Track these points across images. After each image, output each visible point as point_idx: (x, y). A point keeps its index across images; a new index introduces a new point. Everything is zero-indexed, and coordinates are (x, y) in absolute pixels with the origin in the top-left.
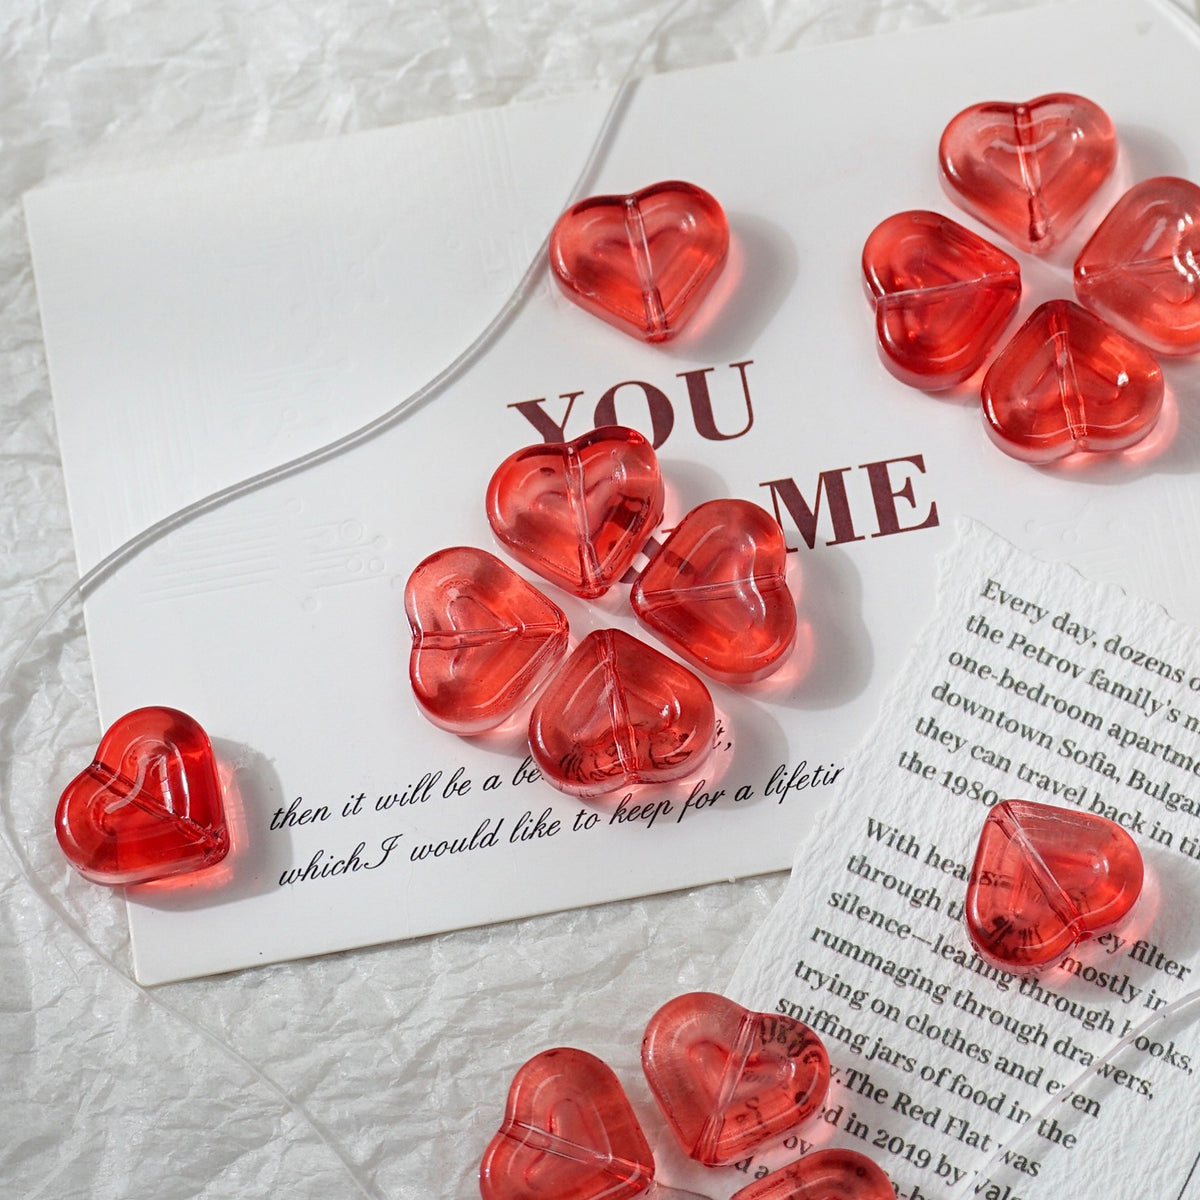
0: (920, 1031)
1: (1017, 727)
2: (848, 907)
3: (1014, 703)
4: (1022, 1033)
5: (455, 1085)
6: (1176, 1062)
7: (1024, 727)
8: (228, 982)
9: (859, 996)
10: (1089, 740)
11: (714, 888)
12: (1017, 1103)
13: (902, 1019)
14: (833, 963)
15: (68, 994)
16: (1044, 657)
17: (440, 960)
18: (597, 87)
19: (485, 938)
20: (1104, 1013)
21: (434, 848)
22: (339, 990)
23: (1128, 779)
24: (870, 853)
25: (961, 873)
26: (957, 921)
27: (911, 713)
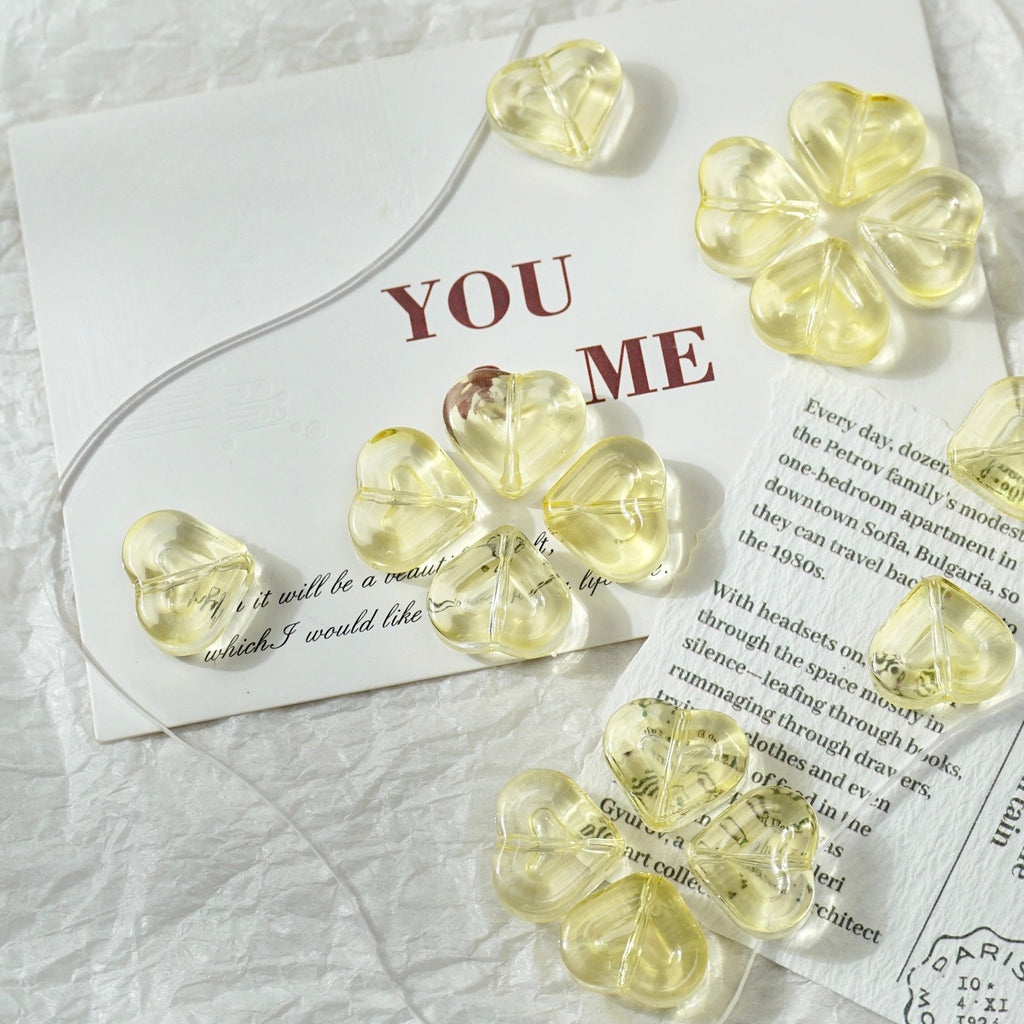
0: (752, 745)
1: (830, 512)
2: (698, 649)
3: (829, 493)
4: (831, 747)
5: (395, 817)
6: (949, 770)
10: (886, 522)
12: (825, 801)
14: (686, 691)
15: (92, 761)
16: (853, 458)
17: (379, 721)
19: (413, 703)
20: (894, 733)
22: (302, 748)
23: (916, 553)
24: (715, 607)
25: (785, 624)
26: (781, 661)
27: (748, 501)
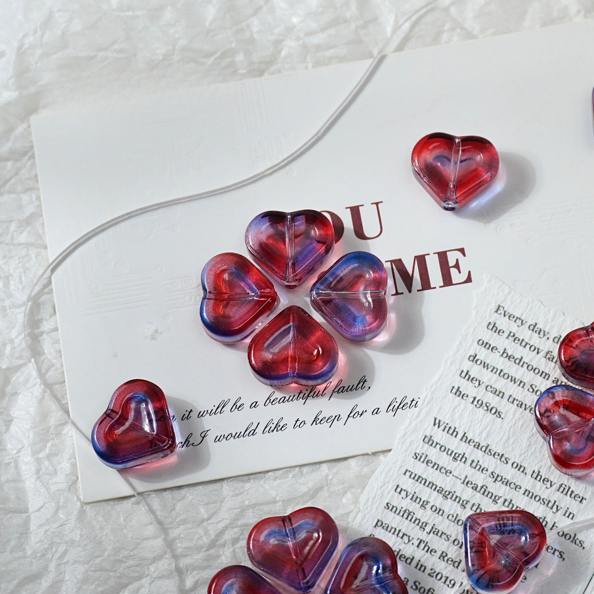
0: (454, 522)
1: (508, 377)
2: (422, 460)
3: (508, 365)
5: (234, 551)
6: (577, 544)
7: (512, 377)
8: (124, 502)
9: (425, 503)
10: (543, 385)
11: (360, 457)
13: (445, 515)
14: (414, 486)
15: (46, 505)
16: (524, 344)
17: (227, 490)
19: (249, 479)
20: (543, 518)
21: (226, 436)
22: (178, 504)
24: (434, 434)
25: (478, 446)
26: (474, 470)
27: (457, 367)
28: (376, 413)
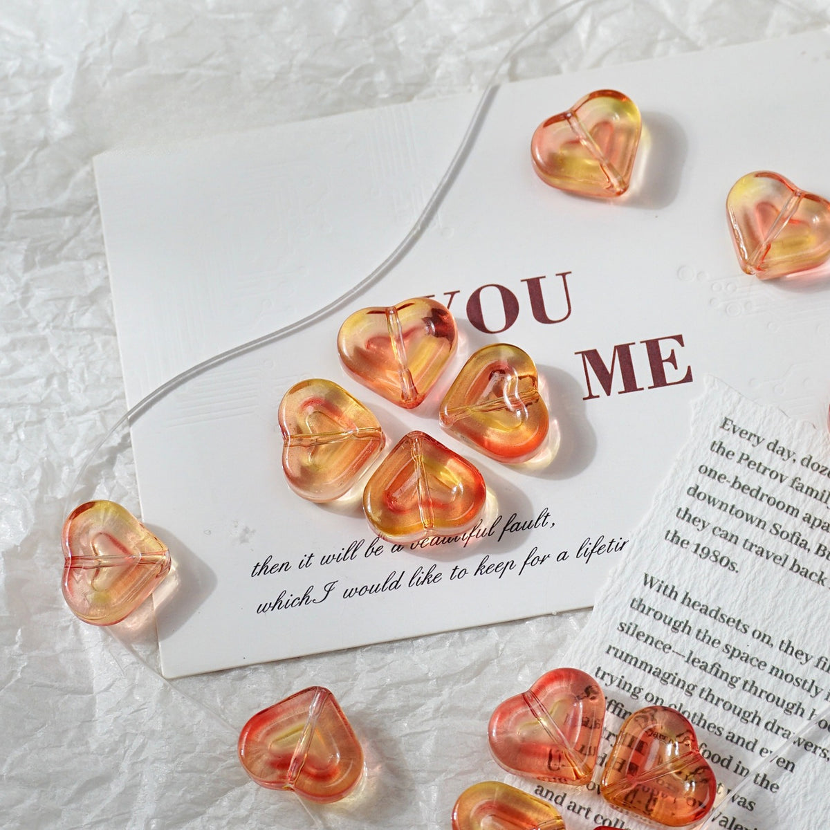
1: (743, 515)
2: (630, 632)
3: (741, 499)
4: (744, 716)
7: (747, 515)
8: (223, 677)
9: (637, 690)
10: (790, 524)
11: (542, 618)
12: (740, 762)
14: (620, 669)
15: (117, 683)
16: (761, 469)
17: (362, 663)
18: (470, 91)
19: (391, 649)
20: (798, 704)
21: (358, 590)
22: (295, 682)
23: (816, 550)
24: (645, 596)
25: (705, 610)
26: (701, 643)
27: (673, 504)
28: (563, 558)
